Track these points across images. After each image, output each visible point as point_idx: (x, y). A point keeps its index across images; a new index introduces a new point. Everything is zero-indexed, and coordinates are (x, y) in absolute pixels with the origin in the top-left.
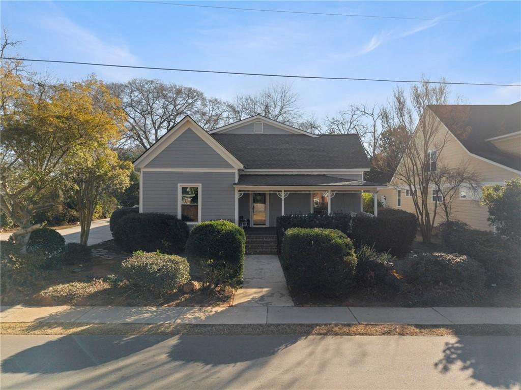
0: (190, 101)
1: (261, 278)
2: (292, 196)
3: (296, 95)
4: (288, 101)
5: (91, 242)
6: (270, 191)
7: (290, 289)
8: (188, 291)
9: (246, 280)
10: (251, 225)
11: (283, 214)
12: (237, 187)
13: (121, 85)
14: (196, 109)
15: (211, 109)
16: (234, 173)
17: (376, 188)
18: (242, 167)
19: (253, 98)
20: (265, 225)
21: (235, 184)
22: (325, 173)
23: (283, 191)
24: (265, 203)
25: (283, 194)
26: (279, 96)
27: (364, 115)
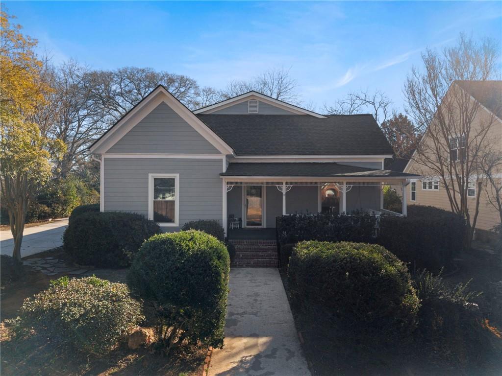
0: (182, 90)
1: (255, 314)
2: (295, 190)
3: (294, 81)
4: (286, 88)
5: (24, 253)
6: (267, 183)
7: (302, 339)
8: (134, 347)
9: (233, 317)
10: (244, 225)
11: (284, 213)
12: (225, 178)
13: (111, 73)
14: (188, 98)
15: (205, 99)
16: (221, 160)
17: (405, 179)
18: (231, 151)
19: (248, 85)
20: (261, 225)
21: (222, 174)
22: (336, 161)
23: (284, 184)
24: (261, 197)
25: (284, 187)
26: (276, 83)
27: (364, 104)
